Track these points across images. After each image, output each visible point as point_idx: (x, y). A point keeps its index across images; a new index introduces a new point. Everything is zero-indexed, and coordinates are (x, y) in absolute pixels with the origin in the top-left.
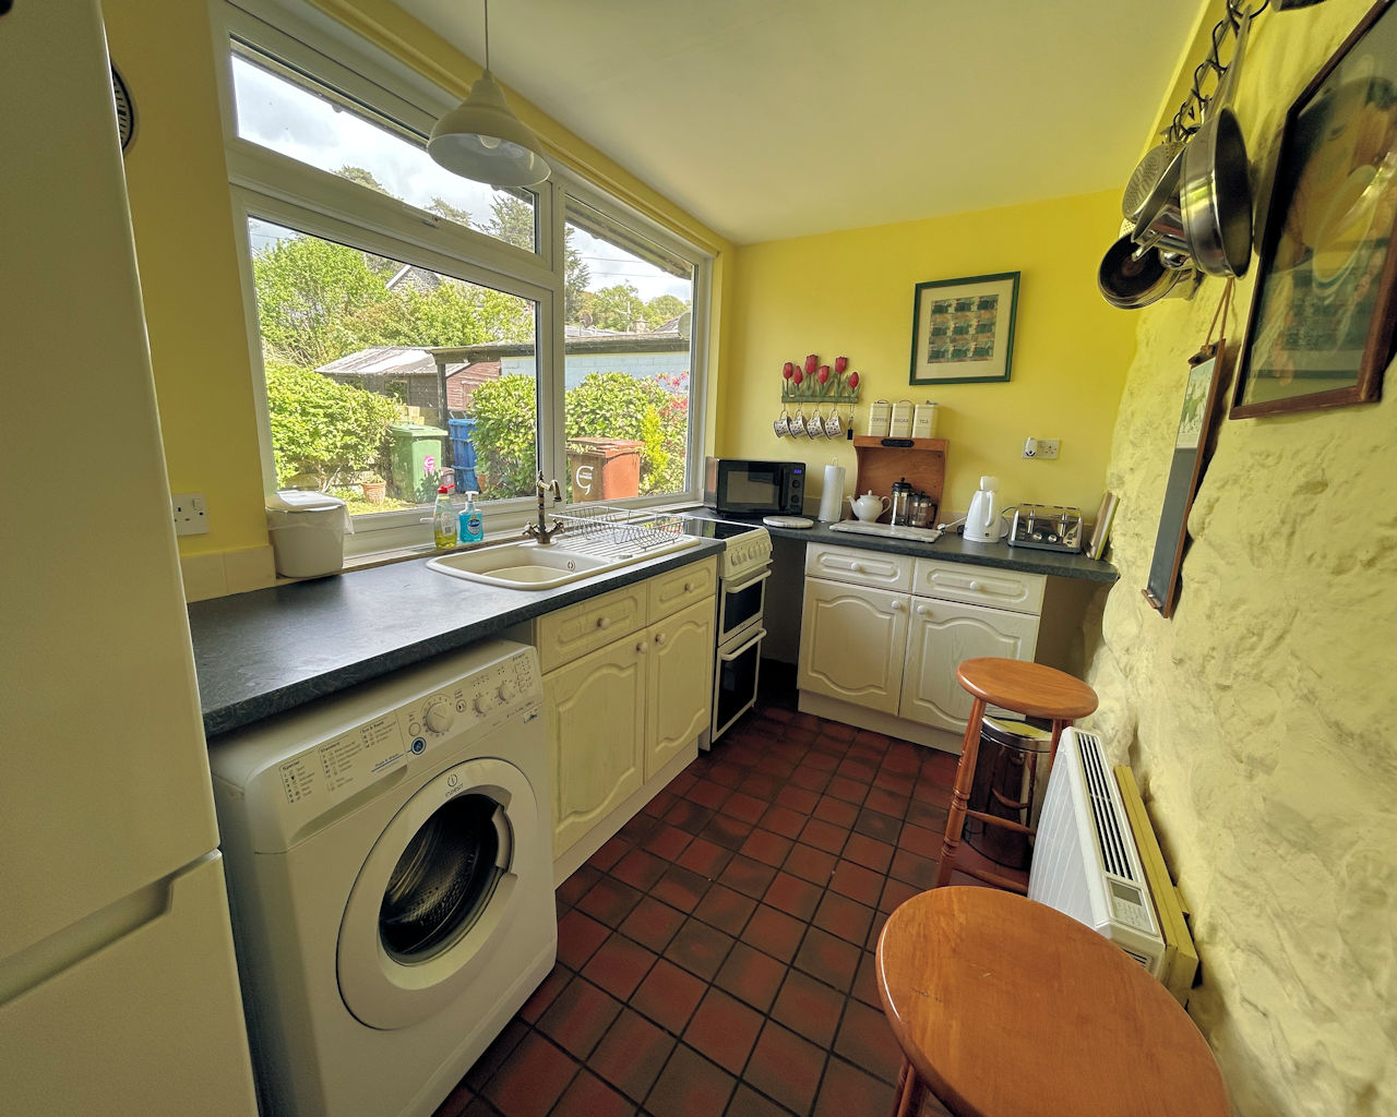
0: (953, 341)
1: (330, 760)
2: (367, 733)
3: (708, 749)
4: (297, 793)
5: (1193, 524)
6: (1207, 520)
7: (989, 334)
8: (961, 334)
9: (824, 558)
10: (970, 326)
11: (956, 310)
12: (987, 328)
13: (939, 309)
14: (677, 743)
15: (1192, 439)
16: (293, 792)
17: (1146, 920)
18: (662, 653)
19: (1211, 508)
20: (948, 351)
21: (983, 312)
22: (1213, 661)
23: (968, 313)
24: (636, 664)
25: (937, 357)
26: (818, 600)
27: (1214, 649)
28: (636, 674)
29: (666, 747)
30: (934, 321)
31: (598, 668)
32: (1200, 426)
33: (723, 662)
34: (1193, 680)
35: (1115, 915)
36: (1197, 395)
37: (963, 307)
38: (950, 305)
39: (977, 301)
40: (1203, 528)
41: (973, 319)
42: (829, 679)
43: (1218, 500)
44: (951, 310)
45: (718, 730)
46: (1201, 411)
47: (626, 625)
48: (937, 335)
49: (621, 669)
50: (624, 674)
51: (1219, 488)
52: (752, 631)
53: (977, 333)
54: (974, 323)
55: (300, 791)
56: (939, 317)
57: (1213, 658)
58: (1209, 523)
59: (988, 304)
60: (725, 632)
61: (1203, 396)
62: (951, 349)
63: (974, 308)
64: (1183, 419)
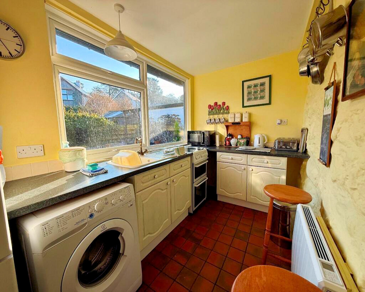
0: (254, 95)
1: (60, 222)
2: (73, 213)
3: (192, 212)
4: (47, 233)
5: (333, 137)
6: (338, 135)
7: (264, 92)
8: (256, 93)
9: (222, 156)
10: (258, 91)
11: (254, 87)
12: (263, 91)
13: (249, 87)
14: (181, 211)
15: (329, 111)
16: (45, 233)
17: (337, 278)
18: (175, 185)
19: (339, 130)
20: (252, 98)
21: (261, 87)
22: (348, 180)
23: (257, 88)
24: (167, 188)
25: (249, 100)
26: (221, 168)
27: (347, 176)
28: (167, 191)
29: (178, 212)
30: (248, 90)
31: (155, 190)
32: (331, 107)
33: (195, 187)
34: (341, 187)
35: (325, 277)
36: (329, 98)
37: (256, 86)
38: (252, 86)
39: (259, 84)
40: (337, 138)
41: (259, 88)
42: (225, 191)
43: (341, 128)
44: (252, 87)
45: (195, 207)
46: (331, 102)
47: (163, 177)
48: (249, 94)
49: (162, 190)
50: (163, 192)
51: (341, 124)
52: (204, 178)
53: (260, 92)
54: (259, 90)
55: (48, 232)
56: (249, 89)
57: (347, 179)
58: (339, 136)
59: (263, 84)
60: (195, 179)
61: (331, 98)
62: (253, 97)
63: (259, 86)
64: (325, 106)
